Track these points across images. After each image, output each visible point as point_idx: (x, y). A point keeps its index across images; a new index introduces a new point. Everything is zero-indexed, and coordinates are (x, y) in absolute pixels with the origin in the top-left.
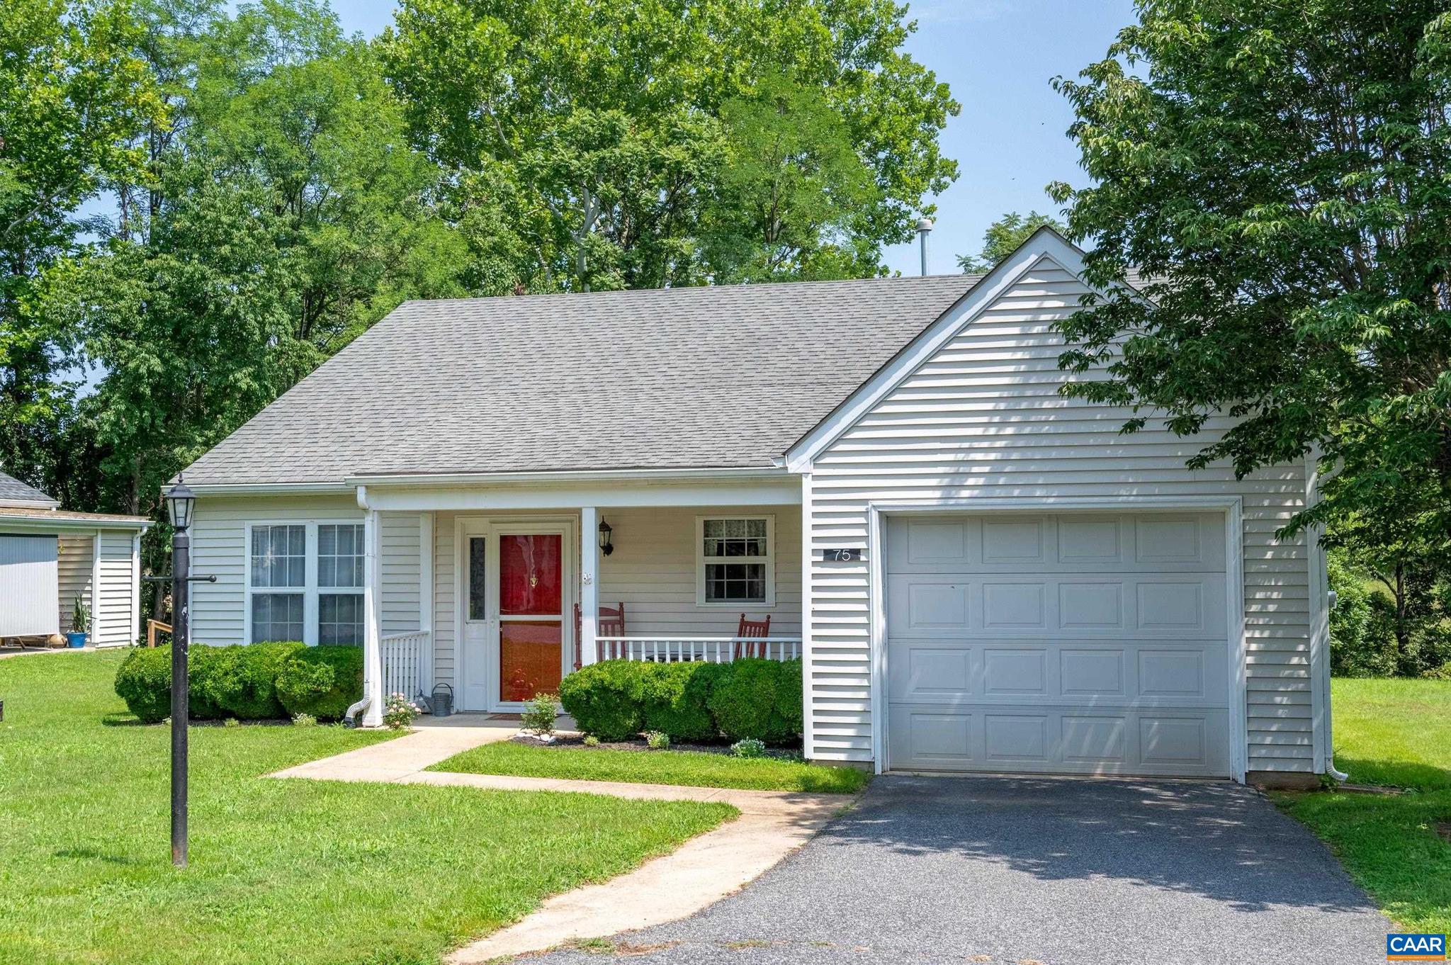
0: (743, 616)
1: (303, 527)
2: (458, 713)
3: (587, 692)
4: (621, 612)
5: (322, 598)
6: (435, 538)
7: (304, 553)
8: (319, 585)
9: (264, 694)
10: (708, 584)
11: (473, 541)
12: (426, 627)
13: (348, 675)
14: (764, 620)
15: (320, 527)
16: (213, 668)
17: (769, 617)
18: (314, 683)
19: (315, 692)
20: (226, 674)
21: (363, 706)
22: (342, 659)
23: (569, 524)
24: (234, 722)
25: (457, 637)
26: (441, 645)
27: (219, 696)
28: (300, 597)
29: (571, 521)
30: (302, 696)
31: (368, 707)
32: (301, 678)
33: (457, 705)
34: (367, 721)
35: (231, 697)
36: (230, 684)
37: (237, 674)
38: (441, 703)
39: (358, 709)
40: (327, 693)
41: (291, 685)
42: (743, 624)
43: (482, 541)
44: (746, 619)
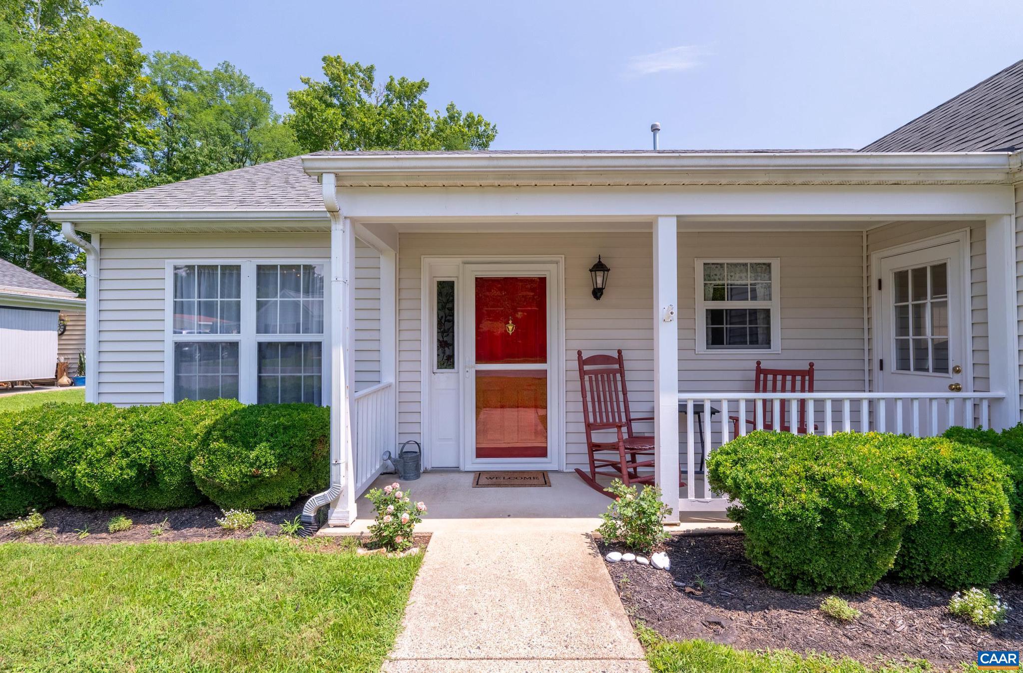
0: (759, 363)
1: (238, 268)
2: (426, 472)
3: (824, 511)
4: (620, 360)
5: (263, 349)
6: (399, 280)
7: (239, 296)
8: (258, 331)
9: (172, 480)
10: (707, 328)
11: (441, 284)
12: (389, 378)
13: (303, 448)
14: (807, 368)
15: (259, 267)
16: (91, 445)
17: (811, 365)
18: (252, 465)
19: (254, 476)
20: (110, 454)
21: (329, 499)
22: (294, 426)
23: (555, 265)
24: (124, 522)
25: (424, 388)
26: (406, 397)
27: (97, 487)
28: (234, 347)
29: (557, 263)
30: (232, 483)
31: (336, 500)
32: (230, 458)
33: (427, 462)
34: (334, 517)
35: (118, 488)
36: (114, 470)
37: (127, 455)
38: (411, 465)
39: (322, 503)
40: (272, 476)
41: (215, 468)
42: (759, 371)
43: (451, 285)
44: (763, 366)
